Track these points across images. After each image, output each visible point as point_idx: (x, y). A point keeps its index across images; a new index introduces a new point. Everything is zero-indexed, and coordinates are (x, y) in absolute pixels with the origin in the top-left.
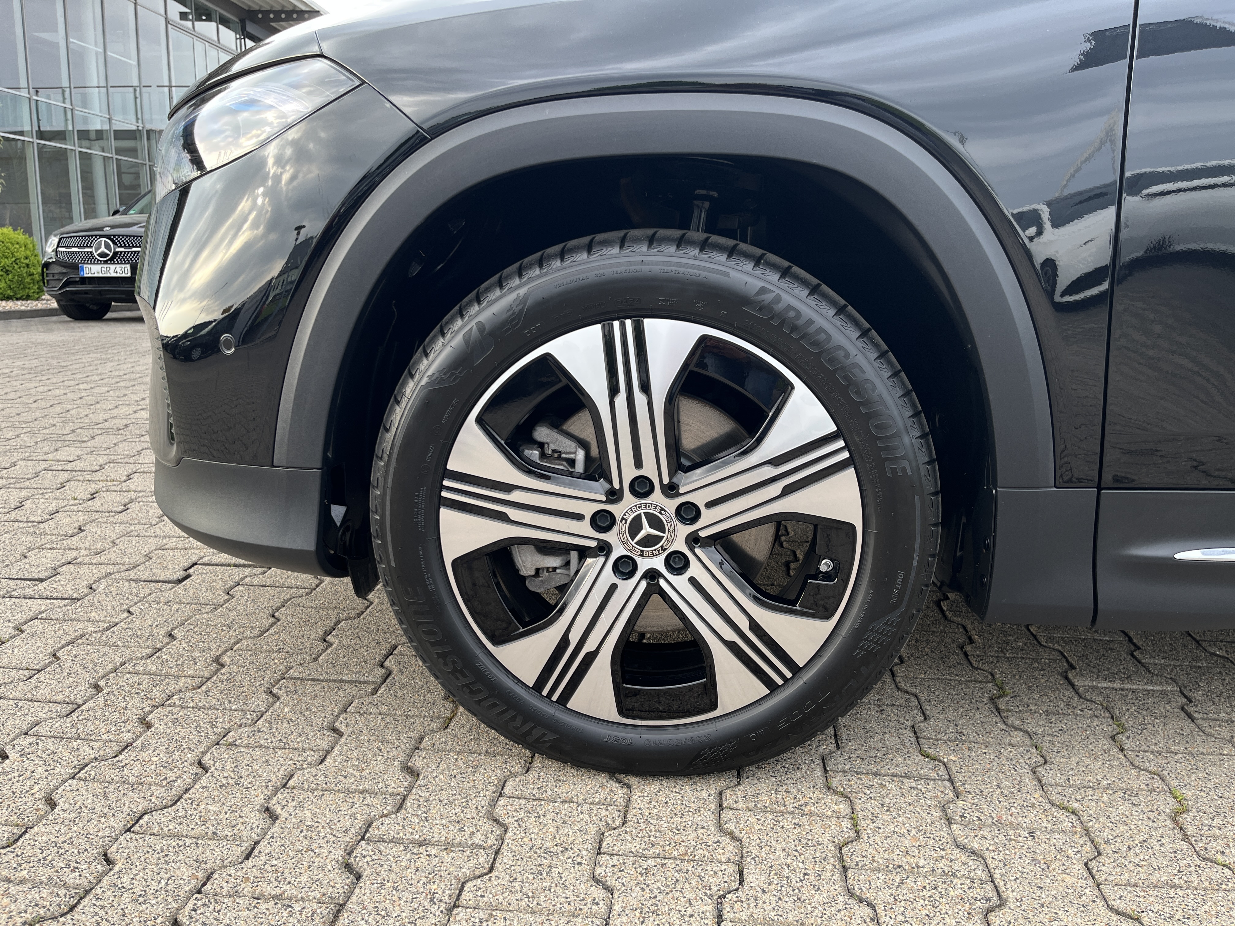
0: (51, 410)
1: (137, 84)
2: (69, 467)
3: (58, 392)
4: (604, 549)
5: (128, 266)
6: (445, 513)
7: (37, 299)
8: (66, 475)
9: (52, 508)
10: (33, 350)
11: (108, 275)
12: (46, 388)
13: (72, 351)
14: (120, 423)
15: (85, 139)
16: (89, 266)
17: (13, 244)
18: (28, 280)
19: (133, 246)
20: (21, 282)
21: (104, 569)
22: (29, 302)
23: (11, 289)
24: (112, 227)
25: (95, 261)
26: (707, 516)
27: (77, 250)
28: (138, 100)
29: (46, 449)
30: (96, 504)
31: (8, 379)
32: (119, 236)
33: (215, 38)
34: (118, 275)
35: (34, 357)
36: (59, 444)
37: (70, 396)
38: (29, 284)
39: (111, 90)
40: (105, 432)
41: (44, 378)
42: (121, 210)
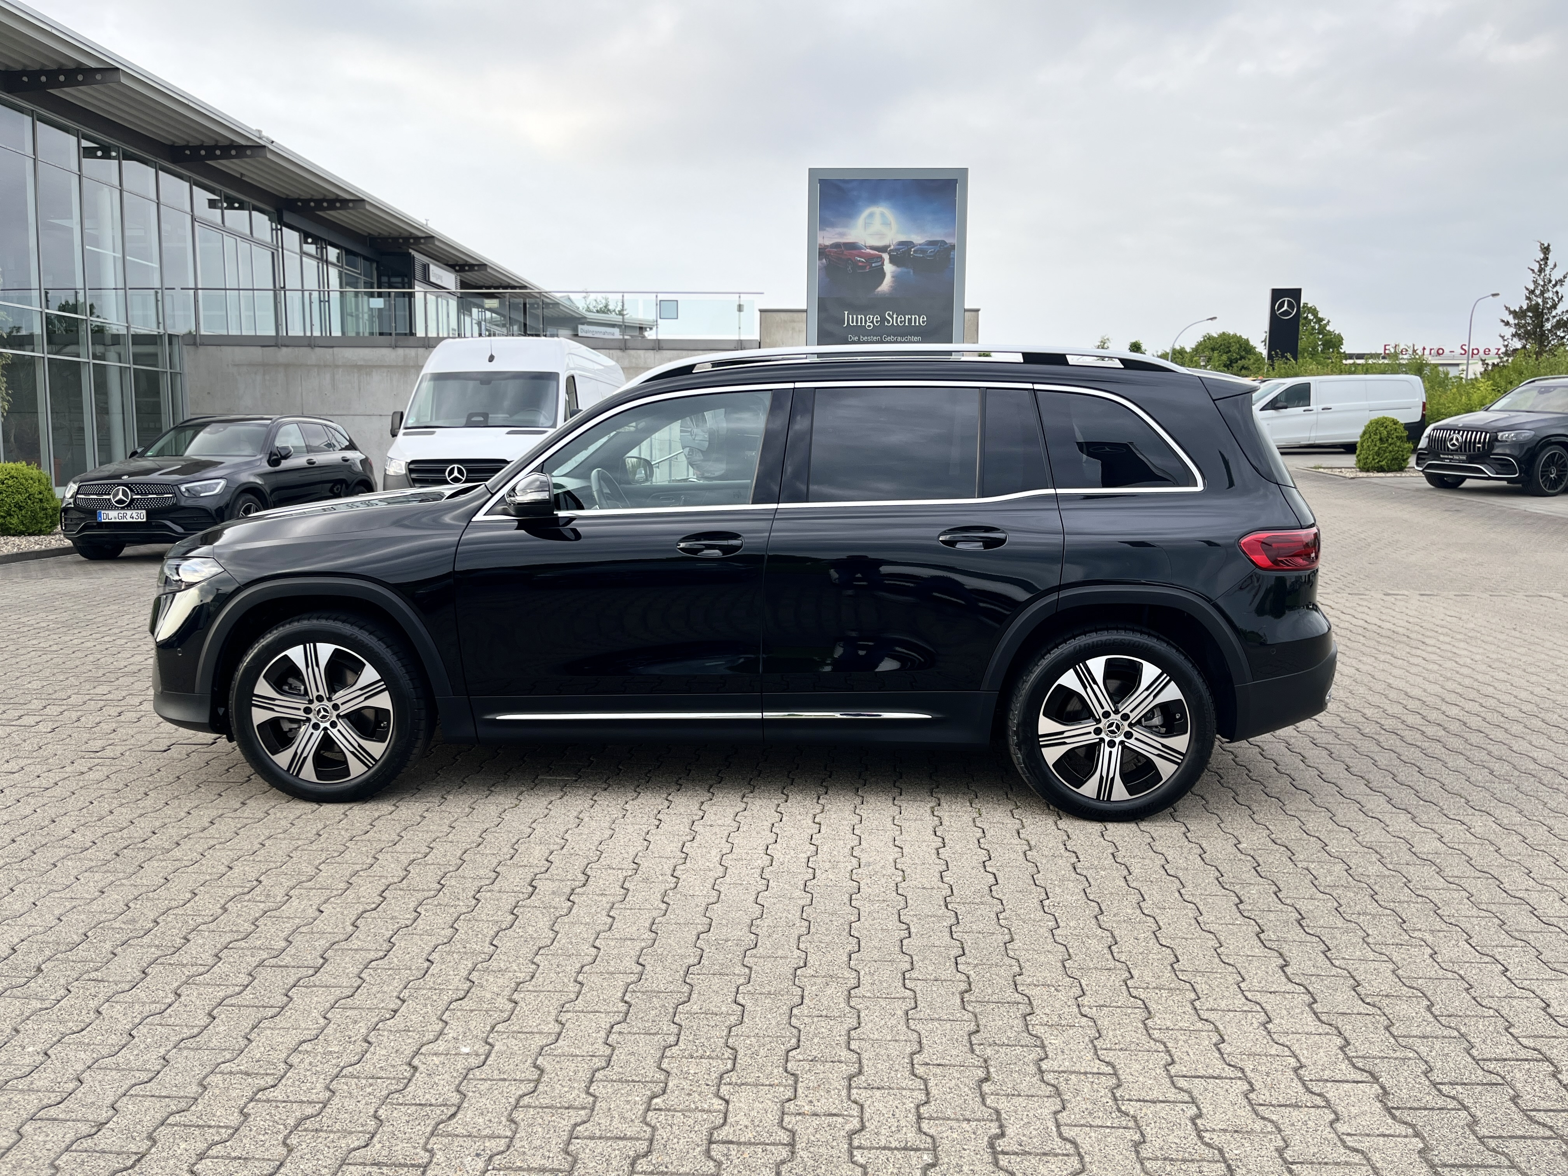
0: (86, 659)
1: (159, 286)
2: (104, 698)
3: (89, 644)
4: (309, 720)
5: (144, 512)
6: (253, 708)
7: (49, 534)
8: (103, 703)
9: (97, 720)
10: (60, 602)
11: (125, 520)
12: (80, 641)
13: (94, 603)
14: (135, 668)
15: (99, 344)
16: (107, 512)
17: (27, 480)
18: (41, 515)
19: (150, 494)
20: (34, 517)
21: (128, 747)
22: (42, 537)
23: (24, 524)
24: (130, 474)
25: (112, 508)
26: (342, 708)
27: (95, 497)
28: (160, 303)
29: (88, 687)
30: (122, 718)
31: (47, 633)
32: (136, 484)
33: (248, 232)
34: (134, 520)
35: (63, 610)
36: (96, 684)
37: (98, 647)
38: (42, 518)
39: (129, 292)
40: (126, 675)
41: (76, 631)
42: (139, 450)
